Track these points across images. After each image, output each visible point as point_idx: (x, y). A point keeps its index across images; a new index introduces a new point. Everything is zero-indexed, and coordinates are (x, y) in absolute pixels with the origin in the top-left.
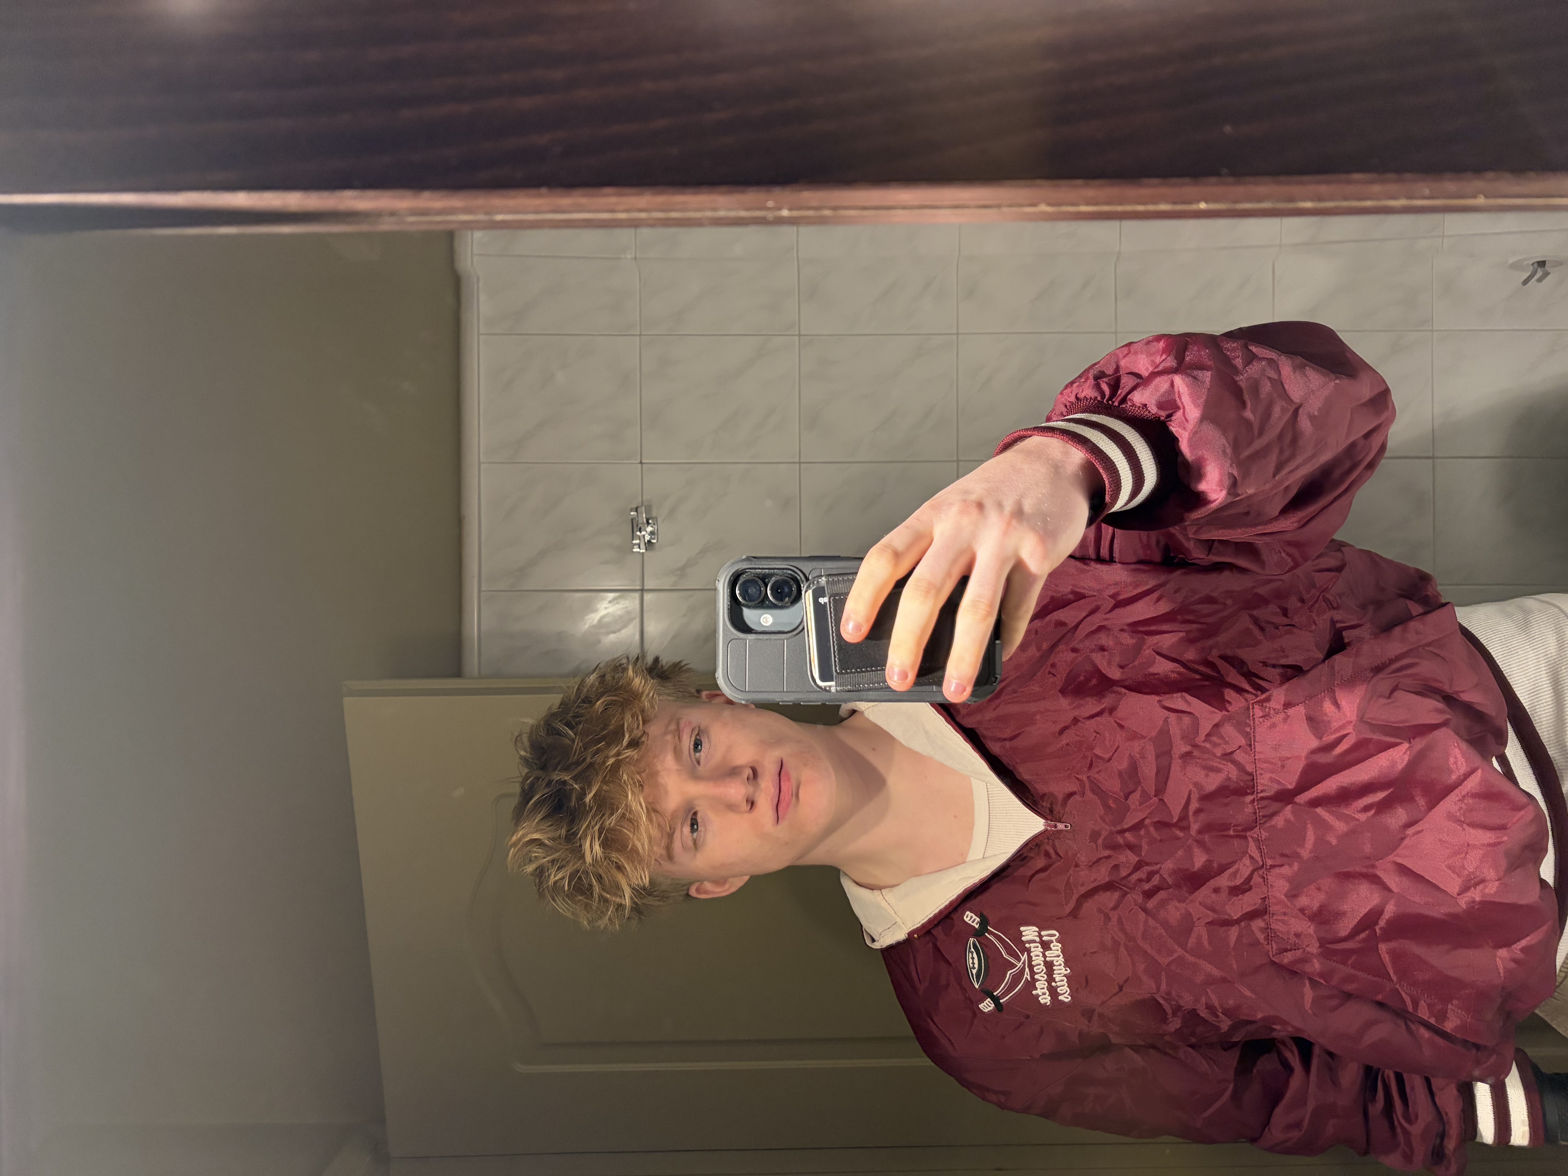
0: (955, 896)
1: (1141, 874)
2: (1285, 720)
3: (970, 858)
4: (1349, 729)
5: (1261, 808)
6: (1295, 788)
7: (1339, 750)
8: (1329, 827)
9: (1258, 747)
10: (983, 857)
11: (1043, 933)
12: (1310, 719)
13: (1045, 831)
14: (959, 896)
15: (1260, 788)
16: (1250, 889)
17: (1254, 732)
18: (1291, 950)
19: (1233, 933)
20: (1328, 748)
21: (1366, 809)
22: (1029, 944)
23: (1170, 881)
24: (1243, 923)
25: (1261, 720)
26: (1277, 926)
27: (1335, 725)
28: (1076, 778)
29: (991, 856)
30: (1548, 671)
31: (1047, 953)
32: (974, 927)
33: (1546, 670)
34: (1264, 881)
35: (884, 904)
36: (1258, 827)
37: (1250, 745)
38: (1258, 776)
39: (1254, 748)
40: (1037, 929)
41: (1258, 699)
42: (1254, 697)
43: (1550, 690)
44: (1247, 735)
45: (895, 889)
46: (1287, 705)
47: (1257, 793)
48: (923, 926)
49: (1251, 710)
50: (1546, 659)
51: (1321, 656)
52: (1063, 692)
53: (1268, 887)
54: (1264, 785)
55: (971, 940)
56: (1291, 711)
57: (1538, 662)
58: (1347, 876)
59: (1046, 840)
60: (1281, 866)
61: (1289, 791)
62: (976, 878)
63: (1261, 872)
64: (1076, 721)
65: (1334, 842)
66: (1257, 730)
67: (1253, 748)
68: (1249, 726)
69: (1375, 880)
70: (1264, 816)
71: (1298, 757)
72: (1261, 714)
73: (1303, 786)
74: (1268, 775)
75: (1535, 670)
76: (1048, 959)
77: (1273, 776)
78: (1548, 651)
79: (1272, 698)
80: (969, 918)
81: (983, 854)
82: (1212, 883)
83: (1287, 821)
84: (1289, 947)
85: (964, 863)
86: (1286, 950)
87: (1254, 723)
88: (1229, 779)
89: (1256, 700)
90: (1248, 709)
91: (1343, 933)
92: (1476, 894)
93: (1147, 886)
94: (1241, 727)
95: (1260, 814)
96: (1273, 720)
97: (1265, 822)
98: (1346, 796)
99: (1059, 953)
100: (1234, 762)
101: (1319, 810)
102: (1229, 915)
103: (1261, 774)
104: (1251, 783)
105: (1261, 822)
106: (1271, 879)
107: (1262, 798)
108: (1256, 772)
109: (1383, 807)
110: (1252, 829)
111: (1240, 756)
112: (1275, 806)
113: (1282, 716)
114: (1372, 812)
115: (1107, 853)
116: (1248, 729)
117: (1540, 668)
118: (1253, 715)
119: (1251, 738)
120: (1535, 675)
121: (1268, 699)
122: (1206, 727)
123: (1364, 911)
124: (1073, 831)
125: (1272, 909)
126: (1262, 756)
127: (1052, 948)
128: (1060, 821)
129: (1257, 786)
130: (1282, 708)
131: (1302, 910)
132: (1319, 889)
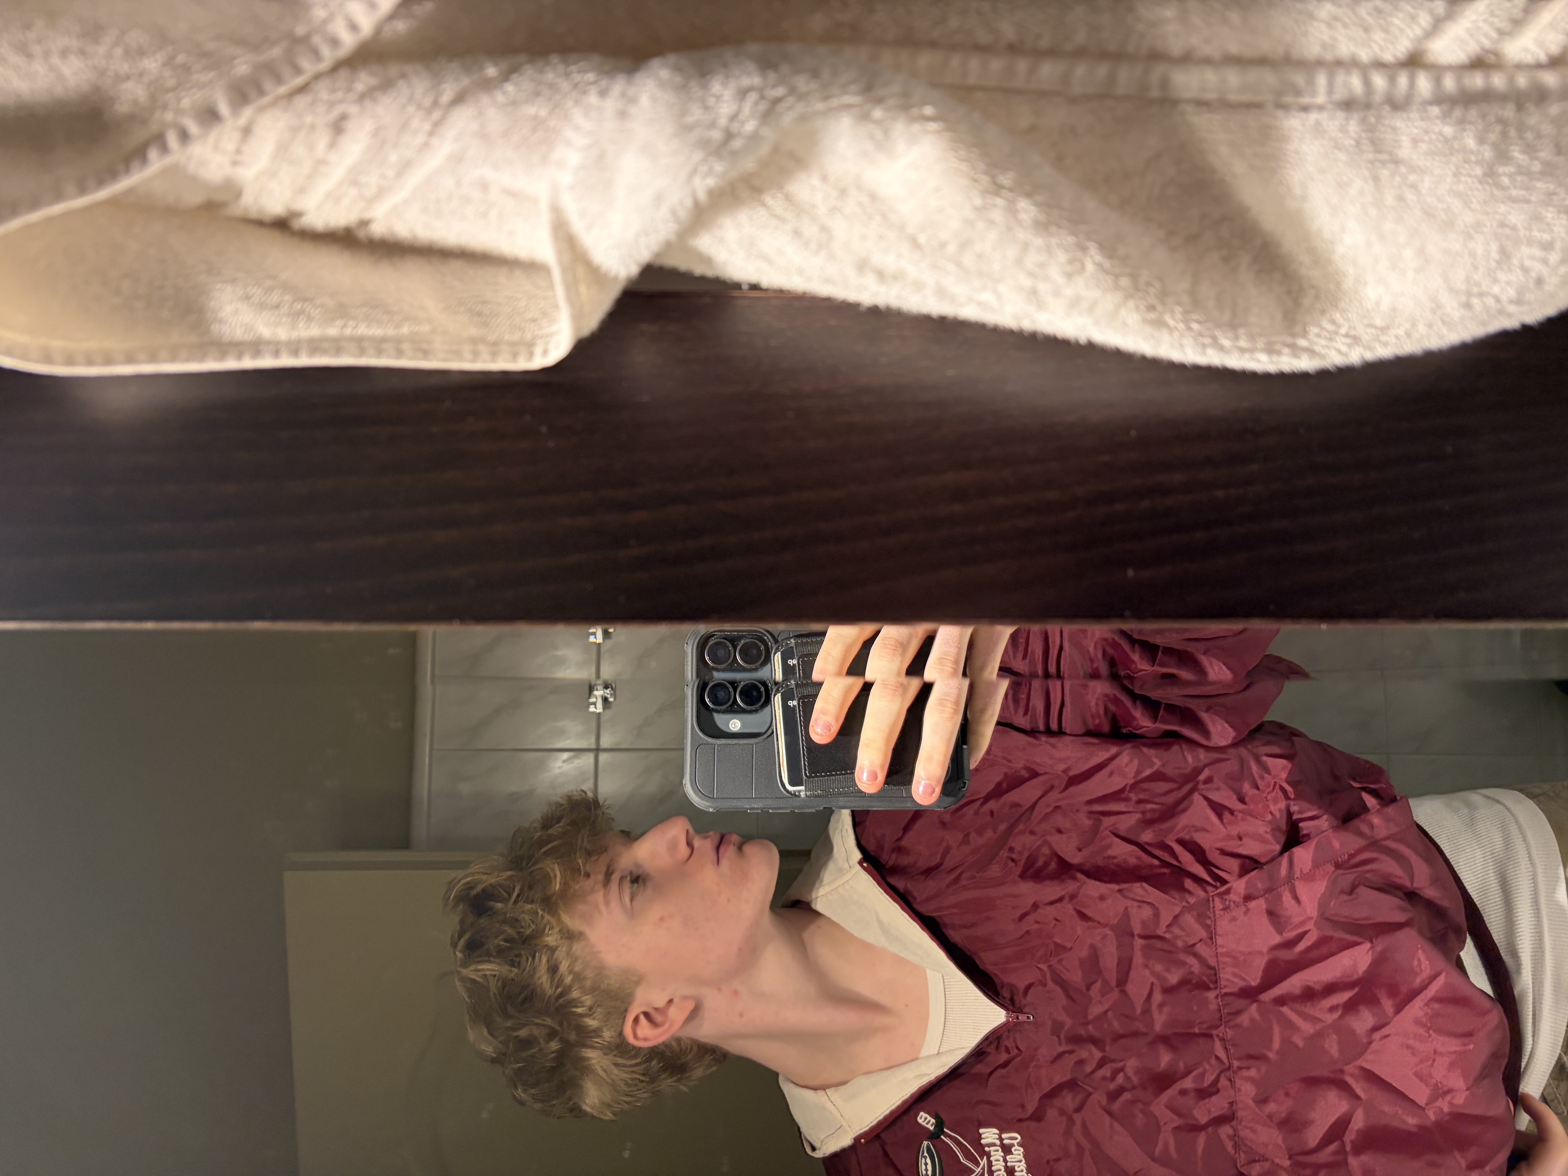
0: (909, 1095)
1: (1106, 1071)
2: (1246, 913)
3: (924, 1053)
4: (1310, 925)
5: (1225, 1005)
6: (1259, 985)
7: (1301, 946)
8: (1294, 1028)
9: (1220, 941)
10: (938, 1052)
11: (1004, 1136)
12: (1271, 913)
13: (1008, 1022)
14: (912, 1096)
15: (1223, 983)
16: (1218, 1091)
17: (1215, 925)
18: (1259, 1161)
19: (1202, 1139)
20: (1290, 944)
21: (1332, 1009)
22: (989, 1147)
23: (1135, 1080)
24: (1210, 1129)
25: (1222, 913)
26: (1245, 1133)
27: (1296, 920)
28: (1037, 967)
29: (948, 1051)
30: (1496, 869)
31: (1008, 1157)
32: (928, 1129)
33: (1493, 869)
34: (1232, 1084)
35: (829, 1105)
36: (1223, 1026)
37: (1211, 938)
38: (1220, 970)
39: (1216, 942)
40: (997, 1132)
41: (1219, 891)
42: (1214, 889)
43: (1497, 890)
44: (1207, 927)
45: (842, 1089)
46: (1248, 898)
47: (1221, 988)
48: (872, 1129)
49: (1211, 903)
50: (1493, 858)
51: (1278, 848)
52: (1022, 876)
53: (1235, 1091)
54: (1228, 980)
55: (925, 1143)
56: (1252, 904)
57: (1485, 860)
58: (1313, 1082)
59: (1006, 1033)
60: (1248, 1068)
61: (1252, 988)
62: (932, 1075)
63: (1228, 1074)
64: (1035, 906)
65: (1301, 1044)
66: (1218, 923)
67: (1214, 941)
68: (1210, 918)
69: (1343, 1086)
70: (1229, 1014)
71: (1260, 953)
72: (1221, 907)
73: (1267, 983)
74: (1230, 969)
75: (1482, 869)
76: (1009, 1164)
77: (1237, 971)
78: (1494, 849)
79: (1232, 891)
80: (923, 1119)
81: (937, 1049)
82: (1178, 1086)
83: (1252, 1020)
84: (1257, 1158)
85: (916, 1059)
86: (1255, 1161)
87: (1214, 916)
88: (1192, 973)
89: (1216, 892)
90: (1208, 900)
91: (1312, 1143)
92: (1444, 1105)
93: (1112, 1086)
94: (1201, 918)
95: (1225, 1011)
96: (1234, 913)
97: (1230, 1020)
98: (1309, 995)
99: (1021, 1157)
100: (1196, 955)
101: (1285, 1010)
102: (1197, 1120)
103: (1224, 968)
104: (1214, 978)
105: (1226, 1020)
106: (1238, 1083)
107: (1226, 994)
108: (1218, 966)
109: (1350, 1007)
110: (1217, 1027)
111: (1201, 949)
112: (1240, 1003)
113: (1243, 909)
114: (1340, 1012)
115: (1070, 1047)
116: (1209, 922)
117: (1488, 867)
118: (1214, 908)
119: (1212, 931)
120: (1483, 874)
121: (1228, 892)
122: (1166, 918)
123: (1332, 1119)
124: (1035, 1023)
125: (1240, 1114)
126: (1224, 950)
127: (1014, 1152)
128: (1022, 1012)
129: (1220, 981)
130: (1242, 900)
131: (1270, 1117)
132: (1287, 1094)
